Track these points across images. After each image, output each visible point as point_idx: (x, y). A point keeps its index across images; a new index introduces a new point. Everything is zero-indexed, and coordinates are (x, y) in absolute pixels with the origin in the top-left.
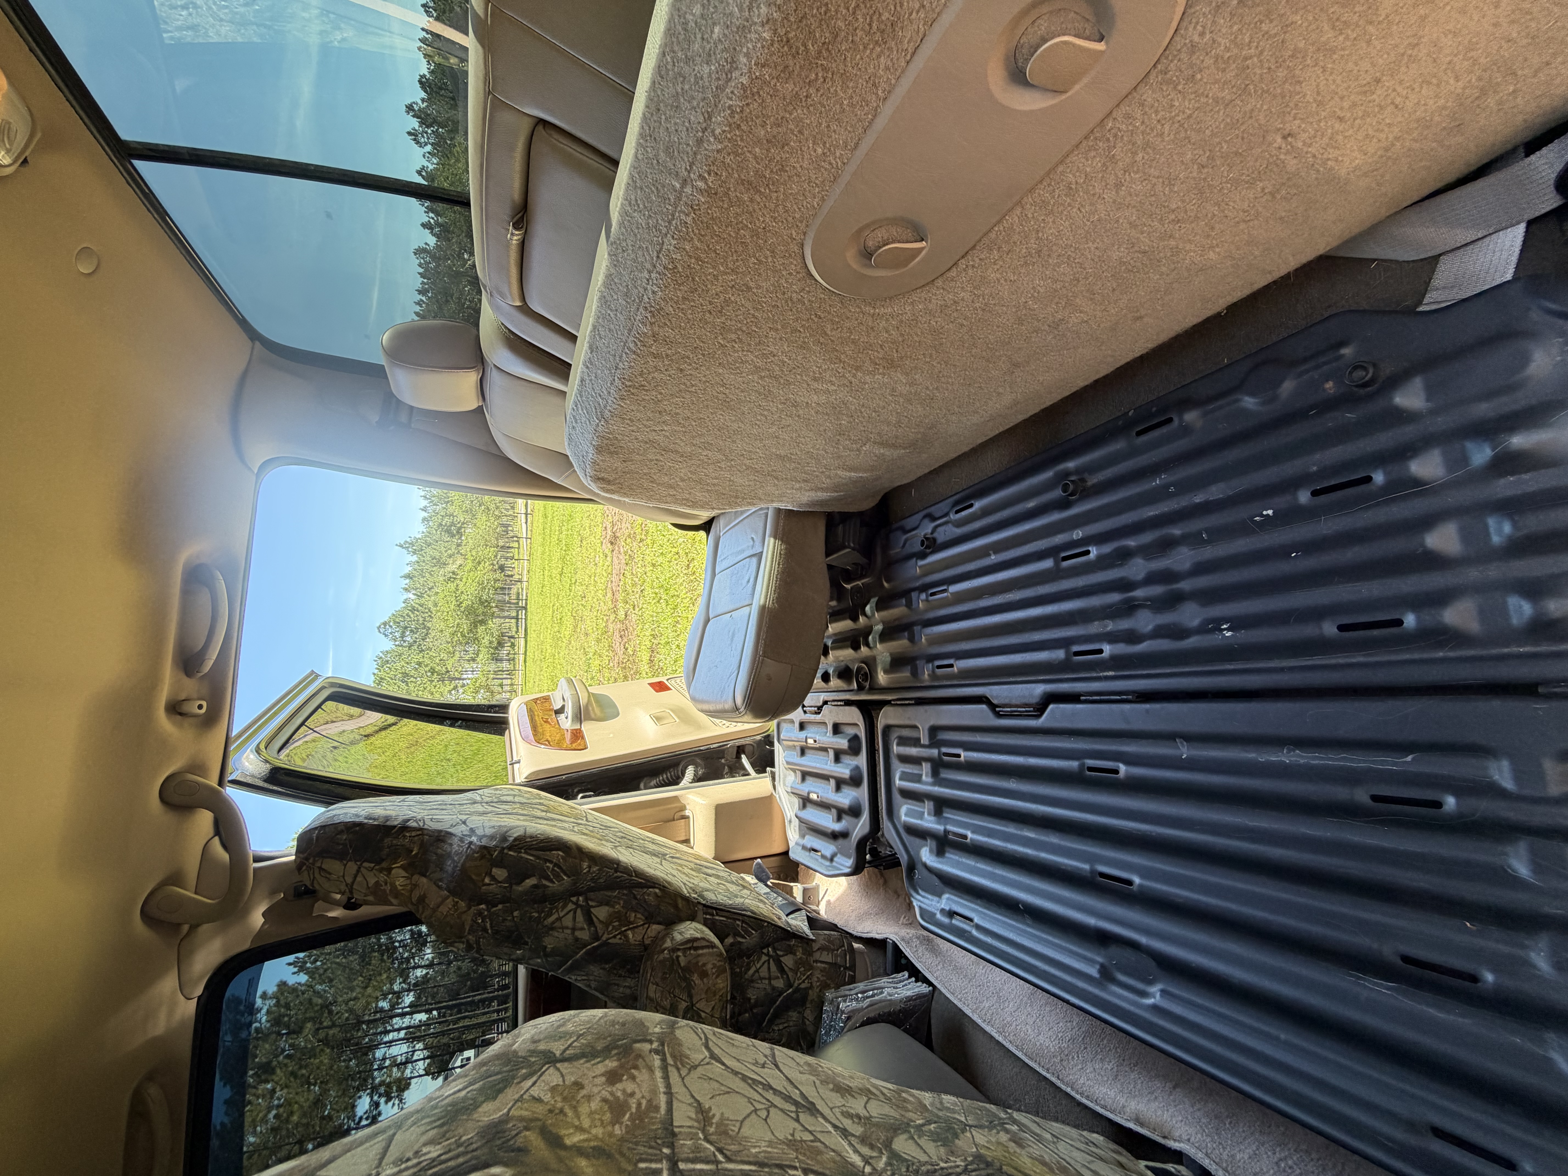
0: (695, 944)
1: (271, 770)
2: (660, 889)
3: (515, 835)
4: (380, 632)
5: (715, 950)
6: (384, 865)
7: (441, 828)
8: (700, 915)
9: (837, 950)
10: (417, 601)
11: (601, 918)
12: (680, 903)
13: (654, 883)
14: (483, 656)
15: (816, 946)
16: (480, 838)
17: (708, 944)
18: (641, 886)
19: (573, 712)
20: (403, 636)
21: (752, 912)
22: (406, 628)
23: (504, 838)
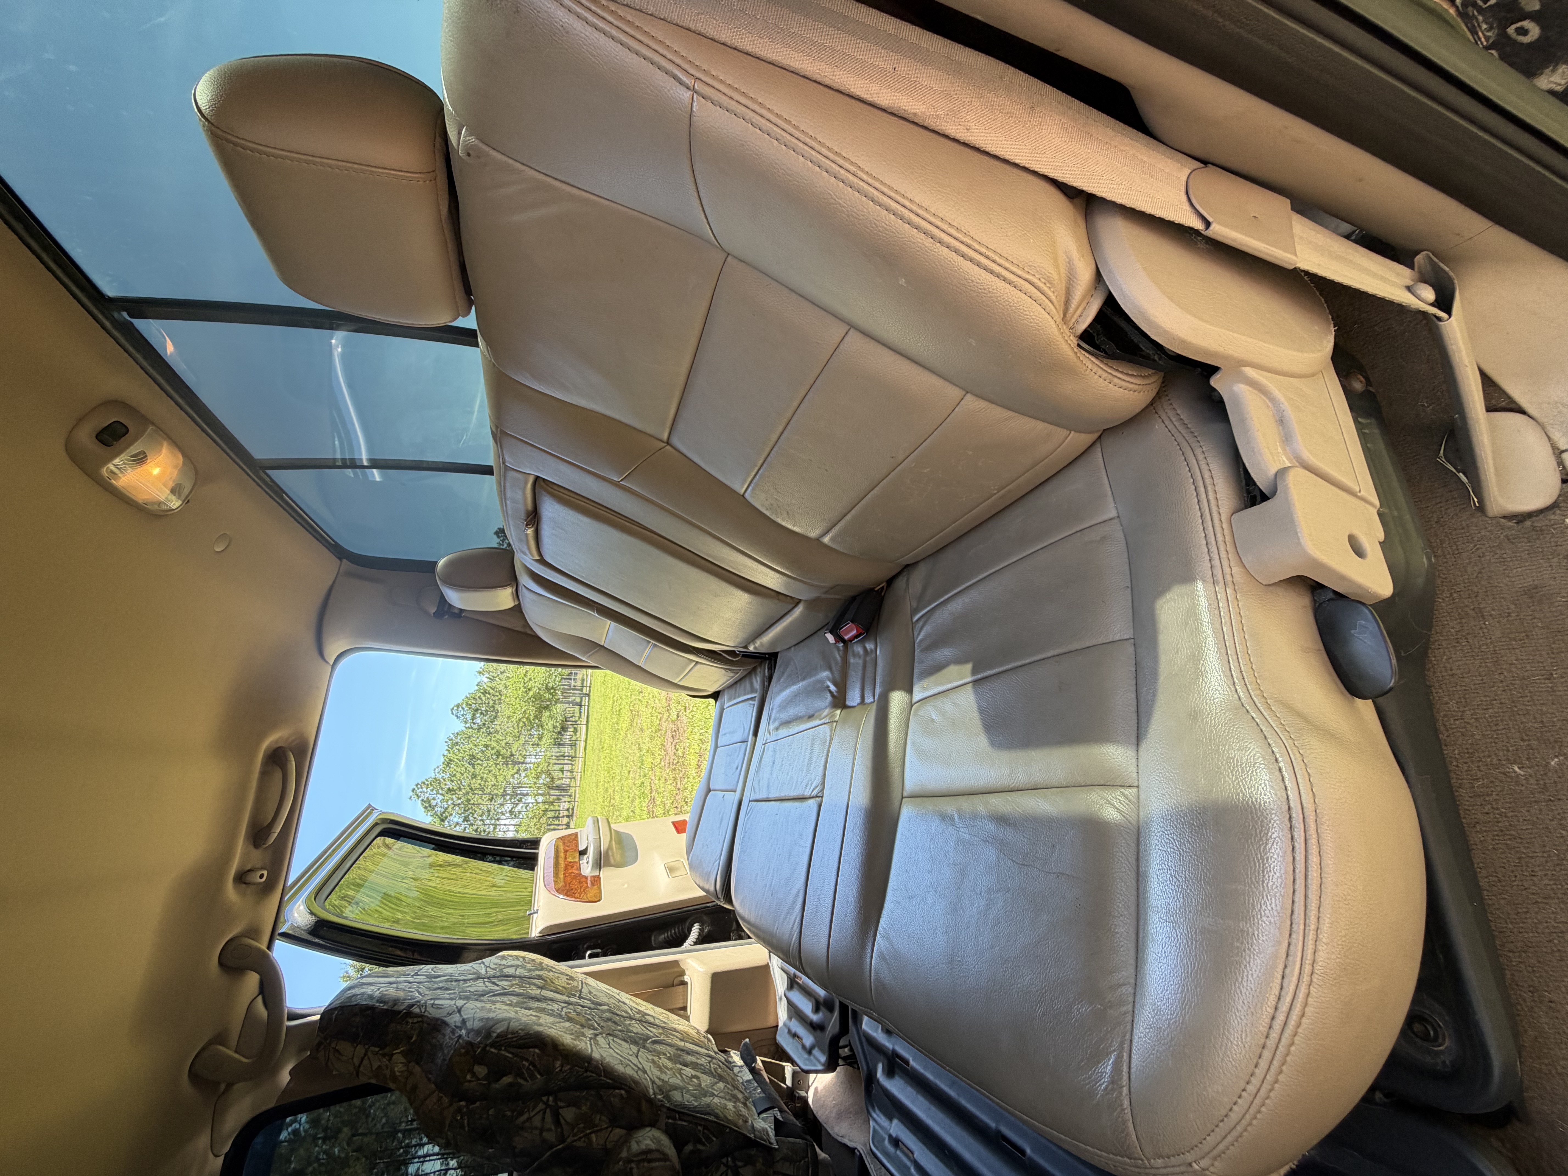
0: (649, 1156)
1: (316, 922)
2: (626, 1091)
3: (499, 1031)
4: (453, 714)
5: (668, 1163)
6: (387, 1050)
7: (438, 1016)
8: (663, 1121)
9: (800, 1161)
10: (490, 684)
11: (569, 1120)
12: (644, 1106)
13: (621, 1083)
14: (547, 740)
15: (778, 1156)
16: (469, 1032)
17: (661, 1156)
18: (608, 1087)
19: (593, 857)
20: (473, 718)
21: (717, 1116)
22: (477, 710)
23: (488, 1034)
